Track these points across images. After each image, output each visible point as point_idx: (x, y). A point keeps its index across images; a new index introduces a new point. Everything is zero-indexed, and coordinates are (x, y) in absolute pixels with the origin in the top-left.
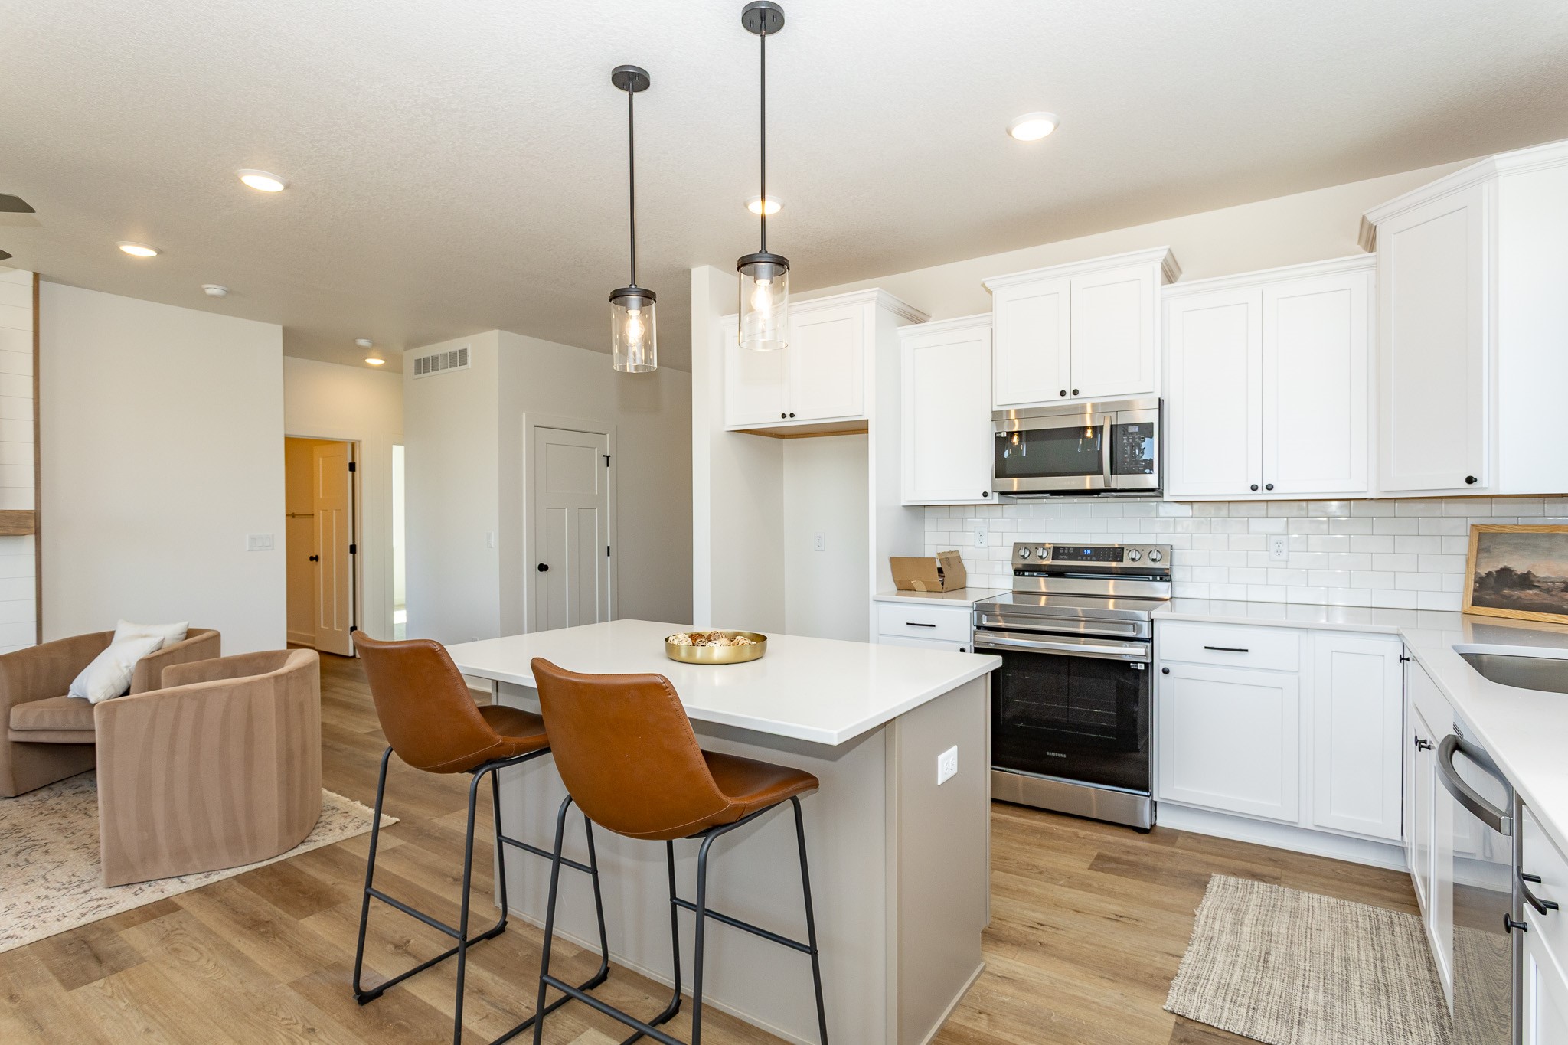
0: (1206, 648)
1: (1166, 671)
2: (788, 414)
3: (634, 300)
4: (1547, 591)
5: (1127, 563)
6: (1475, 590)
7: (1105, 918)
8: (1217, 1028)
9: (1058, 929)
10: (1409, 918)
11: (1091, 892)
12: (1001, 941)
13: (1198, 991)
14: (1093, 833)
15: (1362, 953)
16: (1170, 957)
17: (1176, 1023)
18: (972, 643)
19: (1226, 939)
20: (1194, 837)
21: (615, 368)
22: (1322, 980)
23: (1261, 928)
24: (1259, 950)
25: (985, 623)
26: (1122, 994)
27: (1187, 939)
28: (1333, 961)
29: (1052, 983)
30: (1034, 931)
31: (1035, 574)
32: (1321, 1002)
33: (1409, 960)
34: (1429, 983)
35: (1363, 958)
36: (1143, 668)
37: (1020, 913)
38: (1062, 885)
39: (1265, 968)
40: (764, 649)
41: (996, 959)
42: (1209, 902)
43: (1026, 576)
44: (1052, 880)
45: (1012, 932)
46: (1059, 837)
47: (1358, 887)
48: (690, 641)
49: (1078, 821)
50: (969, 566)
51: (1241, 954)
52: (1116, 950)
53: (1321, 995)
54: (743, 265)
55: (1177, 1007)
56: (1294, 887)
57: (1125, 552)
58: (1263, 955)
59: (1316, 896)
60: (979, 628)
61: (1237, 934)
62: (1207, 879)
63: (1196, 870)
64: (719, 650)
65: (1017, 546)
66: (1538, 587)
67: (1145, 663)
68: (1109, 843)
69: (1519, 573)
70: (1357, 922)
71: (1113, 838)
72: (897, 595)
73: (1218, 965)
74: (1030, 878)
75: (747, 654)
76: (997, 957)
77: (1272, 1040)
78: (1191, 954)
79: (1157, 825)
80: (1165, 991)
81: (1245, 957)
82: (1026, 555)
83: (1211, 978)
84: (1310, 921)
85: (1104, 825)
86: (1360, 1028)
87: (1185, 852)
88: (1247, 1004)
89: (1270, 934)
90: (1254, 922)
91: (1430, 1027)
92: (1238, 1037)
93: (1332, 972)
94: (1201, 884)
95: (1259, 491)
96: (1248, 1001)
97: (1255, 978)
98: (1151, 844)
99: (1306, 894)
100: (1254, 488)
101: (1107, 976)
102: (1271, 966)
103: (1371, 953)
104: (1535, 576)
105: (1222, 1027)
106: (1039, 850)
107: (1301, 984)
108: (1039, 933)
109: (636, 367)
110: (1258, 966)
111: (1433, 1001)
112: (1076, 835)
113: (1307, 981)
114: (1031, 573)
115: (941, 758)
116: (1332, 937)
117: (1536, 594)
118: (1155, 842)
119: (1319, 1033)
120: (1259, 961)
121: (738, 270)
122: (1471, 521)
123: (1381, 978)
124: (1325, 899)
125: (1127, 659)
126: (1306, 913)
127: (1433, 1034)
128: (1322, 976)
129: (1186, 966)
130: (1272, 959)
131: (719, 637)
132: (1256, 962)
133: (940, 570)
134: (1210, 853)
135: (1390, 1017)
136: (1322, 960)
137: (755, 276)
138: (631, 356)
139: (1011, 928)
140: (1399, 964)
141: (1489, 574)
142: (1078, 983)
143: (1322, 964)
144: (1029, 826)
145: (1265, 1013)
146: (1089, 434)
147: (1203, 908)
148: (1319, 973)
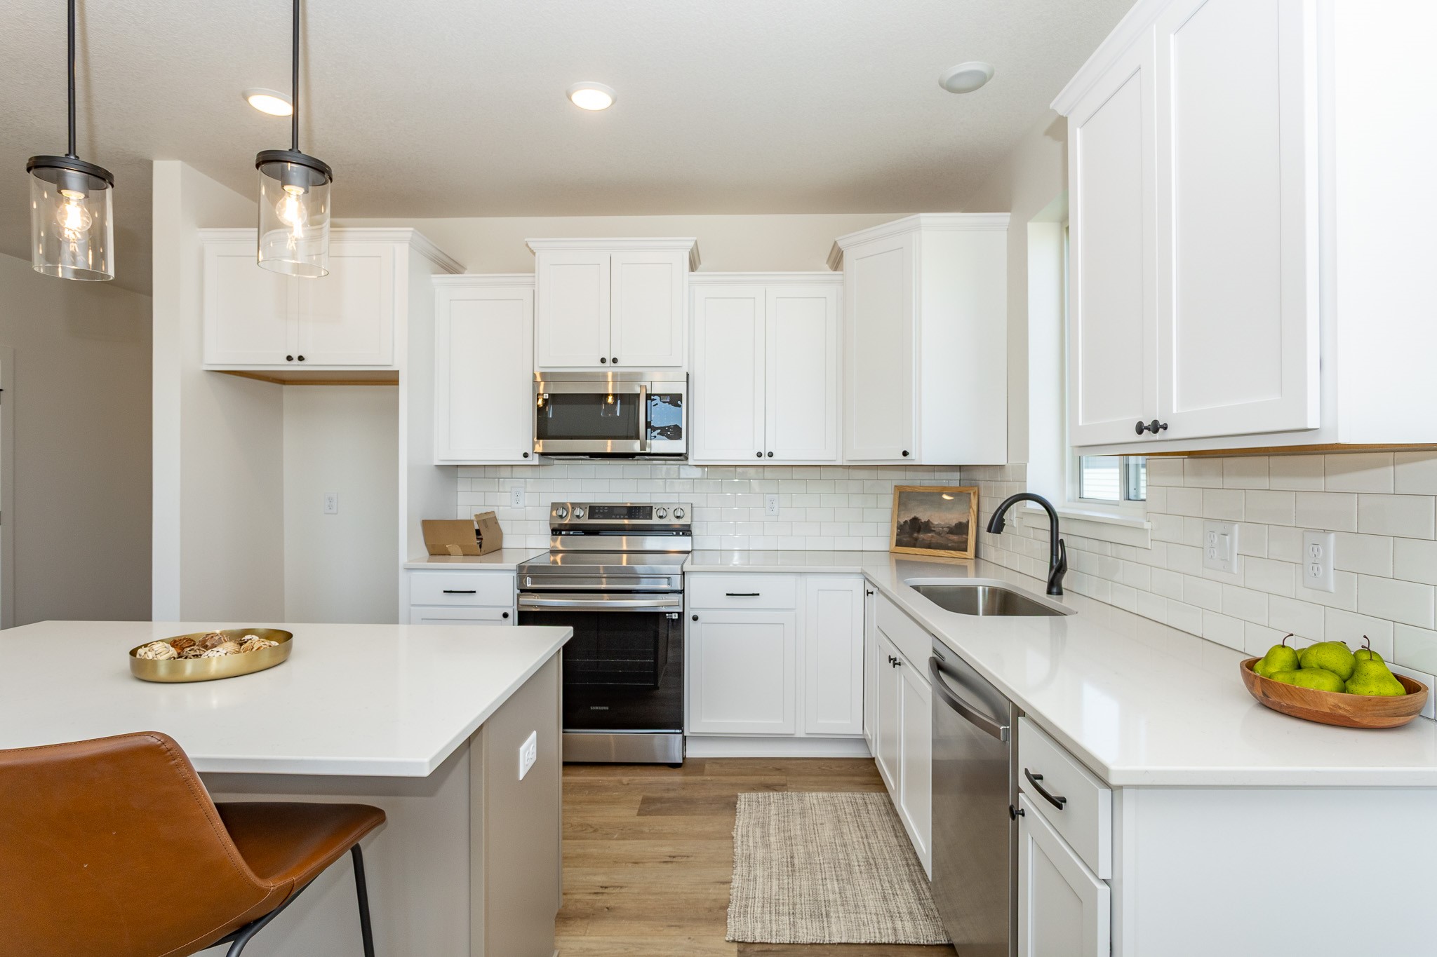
0: (728, 595)
1: (695, 618)
2: (295, 356)
3: (74, 176)
4: (939, 534)
5: (655, 520)
6: (897, 535)
7: (660, 862)
8: (771, 943)
9: (621, 887)
10: (875, 797)
11: (644, 839)
12: (569, 919)
13: (749, 912)
14: (636, 778)
15: (853, 835)
16: (722, 886)
17: (739, 951)
18: (516, 607)
19: (760, 854)
20: (718, 761)
21: (36, 269)
22: (833, 869)
23: (782, 834)
24: (785, 857)
25: (529, 585)
26: (689, 938)
27: (732, 863)
28: (837, 849)
29: (626, 950)
30: (599, 897)
31: (571, 533)
32: (837, 890)
33: (883, 832)
34: (898, 848)
35: (855, 840)
36: (677, 618)
37: (586, 878)
38: (617, 839)
39: (793, 871)
40: (288, 650)
41: (568, 941)
42: (741, 821)
43: (564, 535)
44: (607, 836)
45: (579, 905)
46: (606, 789)
47: (838, 778)
48: (173, 652)
49: (619, 768)
50: (505, 526)
51: (774, 863)
52: (676, 893)
53: (835, 882)
54: (265, 162)
55: (737, 934)
56: (798, 790)
57: (654, 511)
58: (789, 860)
59: (814, 794)
60: (522, 591)
61: (767, 846)
62: (734, 799)
63: (725, 793)
64: (219, 659)
65: (555, 506)
66: (934, 531)
67: (678, 613)
68: (651, 784)
69: (923, 521)
70: (844, 809)
71: (653, 778)
72: (428, 562)
73: (760, 880)
74: (587, 839)
75: (265, 660)
76: (569, 938)
77: (813, 940)
78: (737, 876)
79: (687, 757)
80: (723, 921)
81: (777, 866)
82: (564, 515)
83: (757, 897)
84: (814, 818)
85: (643, 767)
86: (867, 903)
87: (713, 778)
88: (787, 911)
89: (790, 838)
90: (777, 831)
91: (907, 886)
92: (787, 946)
93: (838, 860)
94: (730, 806)
95: (762, 458)
96: (787, 907)
97: (788, 883)
98: (685, 778)
99: (807, 794)
100: (759, 455)
101: (673, 924)
102: (797, 868)
103: (858, 833)
104: (932, 523)
105: (774, 941)
106: (590, 807)
107: (820, 877)
108: (605, 897)
109: (77, 273)
110: (788, 871)
111: (904, 862)
112: (621, 782)
113: (823, 873)
114: (568, 532)
115: (522, 749)
116: (831, 827)
117: (932, 536)
118: (685, 774)
119: (841, 919)
120: (788, 866)
121: (258, 168)
122: (895, 483)
123: (869, 854)
124: (820, 795)
125: (663, 610)
126: (810, 811)
127: (910, 891)
128: (832, 866)
129: (735, 890)
130: (796, 861)
131: (220, 642)
132: (786, 868)
133: (478, 532)
134: (733, 775)
135: (882, 886)
136: (829, 851)
137: (285, 180)
138: (66, 256)
139: (577, 901)
140: (877, 837)
141: (906, 522)
142: (650, 940)
143: (830, 854)
144: (576, 783)
145: (802, 915)
146: (610, 400)
147: (737, 829)
148: (830, 864)
